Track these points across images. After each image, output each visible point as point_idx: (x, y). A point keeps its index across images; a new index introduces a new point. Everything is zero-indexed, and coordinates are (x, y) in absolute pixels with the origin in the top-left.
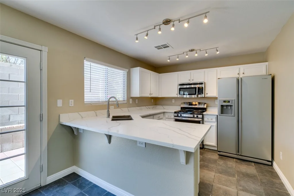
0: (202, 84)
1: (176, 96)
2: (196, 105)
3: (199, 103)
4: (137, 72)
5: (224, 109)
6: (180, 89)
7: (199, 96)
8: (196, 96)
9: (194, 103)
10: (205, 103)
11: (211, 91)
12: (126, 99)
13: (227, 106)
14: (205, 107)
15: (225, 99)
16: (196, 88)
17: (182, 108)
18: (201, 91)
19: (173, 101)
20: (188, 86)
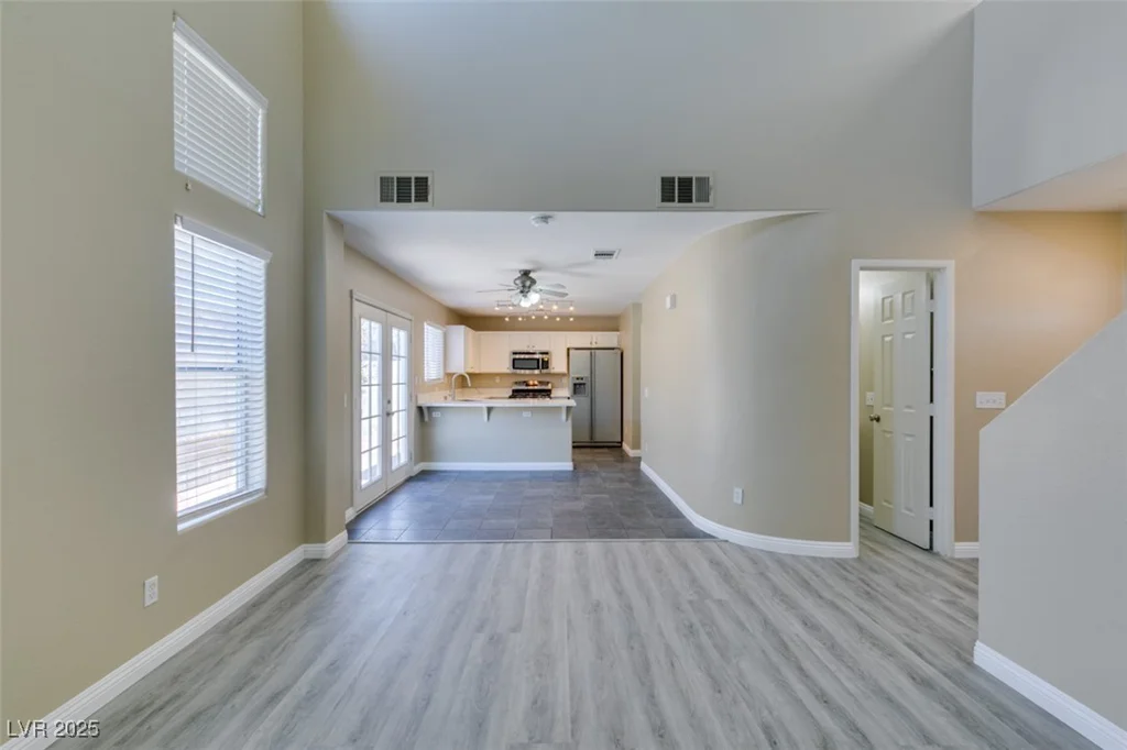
0: (547, 353)
1: (508, 371)
2: (534, 385)
3: (540, 382)
4: (460, 333)
5: (578, 388)
6: (514, 360)
7: (545, 371)
8: (537, 372)
9: (531, 383)
10: (548, 383)
11: (558, 365)
12: (441, 375)
13: (580, 384)
14: (549, 387)
15: (577, 376)
16: (538, 360)
17: (514, 391)
18: (546, 364)
19: (498, 380)
20: (527, 356)
